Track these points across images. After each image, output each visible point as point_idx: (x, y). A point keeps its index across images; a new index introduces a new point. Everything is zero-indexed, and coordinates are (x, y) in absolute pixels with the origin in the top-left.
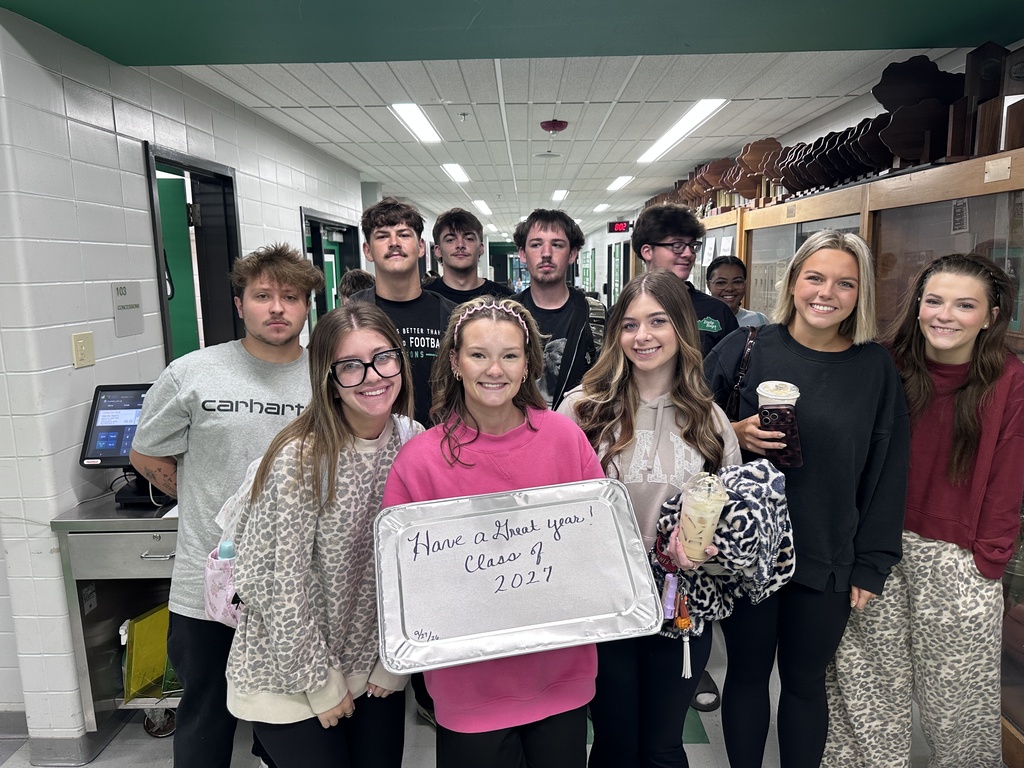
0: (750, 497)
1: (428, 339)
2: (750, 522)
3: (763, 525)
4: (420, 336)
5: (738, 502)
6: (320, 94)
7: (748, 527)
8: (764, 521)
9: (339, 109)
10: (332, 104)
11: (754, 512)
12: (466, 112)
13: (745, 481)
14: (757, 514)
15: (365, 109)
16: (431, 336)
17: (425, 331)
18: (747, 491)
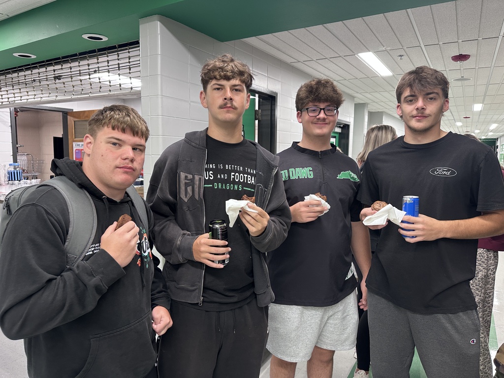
1: (246, 176)
4: (240, 173)
6: (319, 51)
9: (331, 59)
10: (327, 57)
12: (402, 54)
15: (344, 57)
16: (248, 174)
17: (244, 169)
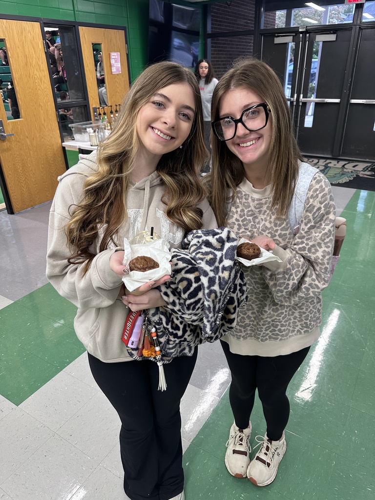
0: (203, 265)
2: (194, 285)
3: (207, 291)
5: (190, 266)
7: (192, 289)
8: (209, 287)
11: (202, 278)
13: (205, 249)
14: (204, 280)
18: (202, 259)
